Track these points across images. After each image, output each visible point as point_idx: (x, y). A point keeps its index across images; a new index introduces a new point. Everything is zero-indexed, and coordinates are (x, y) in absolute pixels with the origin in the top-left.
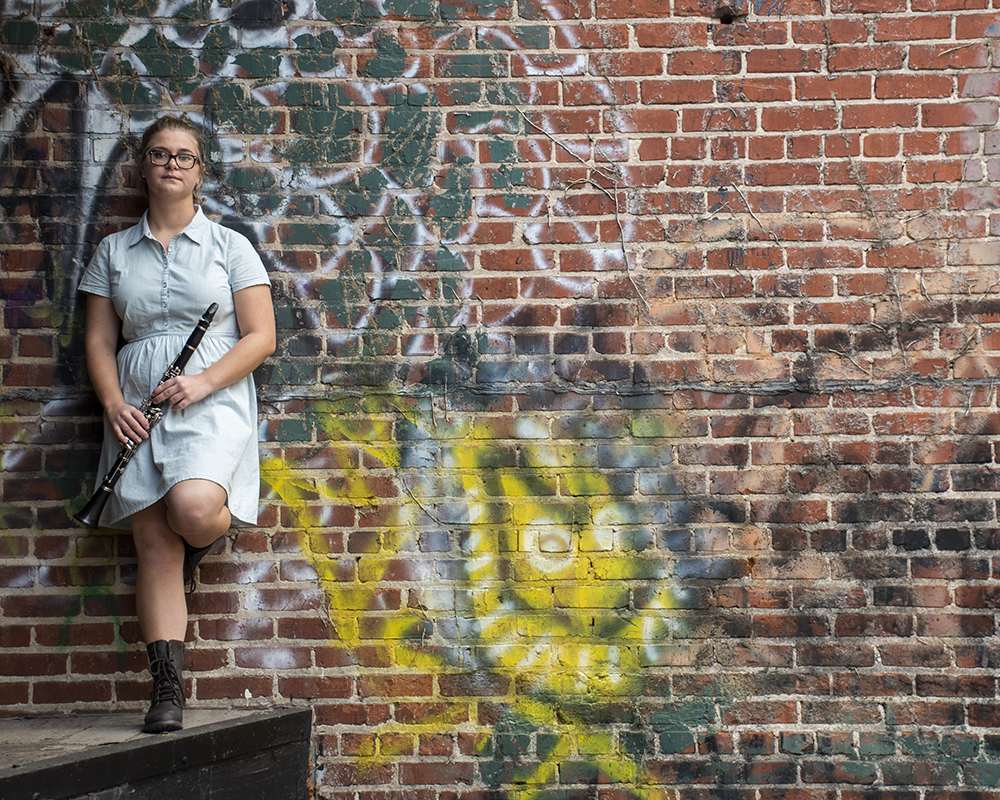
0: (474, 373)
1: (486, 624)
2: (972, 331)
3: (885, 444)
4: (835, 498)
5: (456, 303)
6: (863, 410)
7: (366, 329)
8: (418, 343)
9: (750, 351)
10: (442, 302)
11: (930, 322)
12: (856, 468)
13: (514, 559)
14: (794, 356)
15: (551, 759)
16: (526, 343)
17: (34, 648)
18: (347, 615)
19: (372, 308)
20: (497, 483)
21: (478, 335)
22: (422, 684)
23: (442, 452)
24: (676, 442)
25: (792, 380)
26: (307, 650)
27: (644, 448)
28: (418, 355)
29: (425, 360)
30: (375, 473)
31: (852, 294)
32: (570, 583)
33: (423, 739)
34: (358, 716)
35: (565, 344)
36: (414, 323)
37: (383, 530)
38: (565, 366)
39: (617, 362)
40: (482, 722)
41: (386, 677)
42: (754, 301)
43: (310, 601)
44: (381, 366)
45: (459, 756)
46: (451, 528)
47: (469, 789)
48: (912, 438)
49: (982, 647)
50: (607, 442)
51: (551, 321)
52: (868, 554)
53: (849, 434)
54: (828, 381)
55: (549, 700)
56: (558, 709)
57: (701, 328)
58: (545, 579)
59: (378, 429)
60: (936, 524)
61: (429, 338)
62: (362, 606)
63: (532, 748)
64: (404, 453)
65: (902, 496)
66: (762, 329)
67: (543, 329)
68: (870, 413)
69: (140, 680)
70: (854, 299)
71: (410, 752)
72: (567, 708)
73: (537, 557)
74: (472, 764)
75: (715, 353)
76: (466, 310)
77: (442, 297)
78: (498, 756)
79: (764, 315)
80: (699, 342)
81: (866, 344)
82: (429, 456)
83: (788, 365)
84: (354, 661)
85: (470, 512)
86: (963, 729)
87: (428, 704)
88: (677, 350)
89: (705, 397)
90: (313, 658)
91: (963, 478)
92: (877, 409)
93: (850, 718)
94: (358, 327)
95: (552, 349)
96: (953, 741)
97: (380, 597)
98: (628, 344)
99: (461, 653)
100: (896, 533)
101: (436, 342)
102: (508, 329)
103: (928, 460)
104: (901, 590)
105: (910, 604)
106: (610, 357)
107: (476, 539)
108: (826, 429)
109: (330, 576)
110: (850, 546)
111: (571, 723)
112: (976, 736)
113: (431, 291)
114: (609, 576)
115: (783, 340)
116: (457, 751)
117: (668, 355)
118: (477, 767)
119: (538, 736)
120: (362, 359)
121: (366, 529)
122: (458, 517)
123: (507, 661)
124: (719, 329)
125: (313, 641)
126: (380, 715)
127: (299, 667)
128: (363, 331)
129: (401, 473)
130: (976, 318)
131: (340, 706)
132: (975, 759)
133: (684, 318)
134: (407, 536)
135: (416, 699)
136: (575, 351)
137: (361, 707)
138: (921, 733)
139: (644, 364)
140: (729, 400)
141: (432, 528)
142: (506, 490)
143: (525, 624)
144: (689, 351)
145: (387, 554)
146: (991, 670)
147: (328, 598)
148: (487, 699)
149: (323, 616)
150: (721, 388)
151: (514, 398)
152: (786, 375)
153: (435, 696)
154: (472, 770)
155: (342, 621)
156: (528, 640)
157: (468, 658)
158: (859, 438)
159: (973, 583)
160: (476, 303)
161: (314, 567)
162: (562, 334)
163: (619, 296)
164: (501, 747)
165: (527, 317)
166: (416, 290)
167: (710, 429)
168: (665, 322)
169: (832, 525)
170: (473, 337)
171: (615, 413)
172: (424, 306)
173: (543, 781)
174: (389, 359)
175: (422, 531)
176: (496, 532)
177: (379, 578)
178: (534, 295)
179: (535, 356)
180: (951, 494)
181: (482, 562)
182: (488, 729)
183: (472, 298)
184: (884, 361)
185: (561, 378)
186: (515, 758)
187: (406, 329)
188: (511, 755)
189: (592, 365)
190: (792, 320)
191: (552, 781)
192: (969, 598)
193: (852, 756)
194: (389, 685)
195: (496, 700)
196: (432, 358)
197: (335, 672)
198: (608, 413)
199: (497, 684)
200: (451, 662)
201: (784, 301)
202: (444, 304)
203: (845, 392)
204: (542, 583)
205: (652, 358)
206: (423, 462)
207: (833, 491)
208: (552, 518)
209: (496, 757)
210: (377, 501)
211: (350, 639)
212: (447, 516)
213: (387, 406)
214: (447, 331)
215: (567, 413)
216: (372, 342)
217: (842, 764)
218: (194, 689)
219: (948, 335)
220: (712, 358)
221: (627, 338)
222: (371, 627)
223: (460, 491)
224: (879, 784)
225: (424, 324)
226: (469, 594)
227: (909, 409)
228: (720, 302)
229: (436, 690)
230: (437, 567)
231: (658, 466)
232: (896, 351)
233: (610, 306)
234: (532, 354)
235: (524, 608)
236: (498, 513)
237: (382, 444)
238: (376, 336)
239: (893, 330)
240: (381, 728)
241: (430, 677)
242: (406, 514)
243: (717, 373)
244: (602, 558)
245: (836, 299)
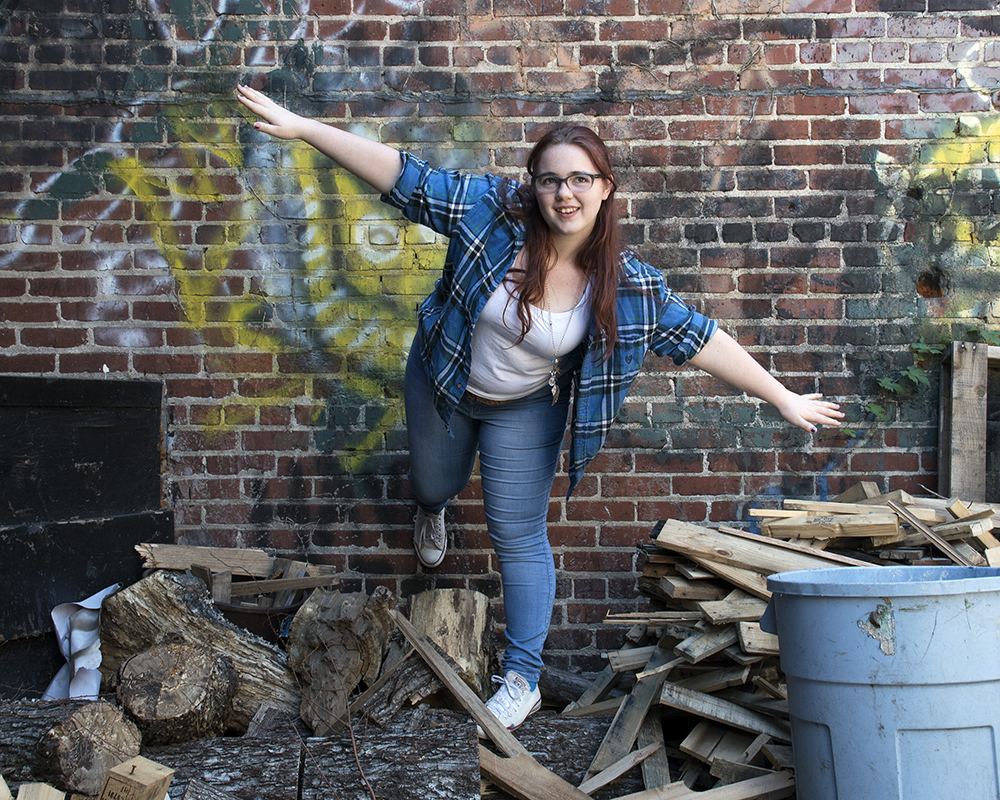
0: (311, 82)
1: (320, 309)
2: (756, 47)
3: (679, 148)
4: (635, 196)
5: (295, 18)
6: (661, 118)
7: (212, 40)
8: (260, 54)
9: (560, 64)
10: (282, 17)
11: (721, 39)
12: (653, 170)
13: (347, 250)
14: (599, 69)
15: (378, 428)
16: (358, 56)
18: (194, 299)
19: (218, 22)
20: (331, 182)
21: (314, 48)
22: (263, 362)
23: (281, 154)
24: (494, 146)
25: (598, 90)
26: (159, 331)
27: (464, 152)
28: (260, 65)
29: (267, 70)
30: (221, 172)
31: (651, 14)
32: (397, 272)
33: (263, 410)
34: (205, 389)
35: (393, 56)
36: (256, 36)
37: (227, 224)
38: (394, 78)
39: (441, 73)
40: (316, 396)
41: (230, 355)
42: (564, 18)
43: (162, 286)
44: (226, 75)
45: (296, 426)
46: (290, 222)
47: (305, 454)
48: (703, 143)
49: (760, 327)
50: (430, 145)
51: (381, 37)
52: (663, 246)
53: (648, 139)
54: (629, 91)
55: (377, 377)
56: (385, 385)
57: (516, 43)
58: (374, 269)
59: (223, 132)
60: (722, 219)
61: (270, 50)
62: (209, 292)
63: (362, 418)
64: (246, 154)
65: (693, 195)
66: (571, 44)
67: (374, 43)
68: (667, 120)
69: (8, 354)
70: (654, 18)
71: (252, 422)
72: (393, 383)
73: (367, 249)
74: (308, 432)
75: (529, 66)
76: (304, 24)
77: (282, 12)
78: (331, 426)
79: (573, 32)
80: (515, 55)
81: (664, 58)
82: (270, 157)
83: (594, 77)
84: (201, 341)
85: (307, 208)
86: (742, 399)
87: (268, 380)
88: (495, 63)
89: (520, 105)
90: (165, 338)
91: (747, 179)
92: (672, 117)
93: (644, 390)
94: (205, 39)
95: (382, 61)
96: (733, 410)
97: (225, 284)
98: (450, 57)
99: (298, 335)
100: (688, 227)
101: (277, 54)
102: (342, 42)
103: (717, 162)
104: (690, 278)
105: (699, 291)
106: (435, 69)
107: (312, 233)
108: (627, 134)
109: (179, 264)
110: (647, 239)
111: (397, 397)
112: (753, 405)
113: (272, 7)
114: (432, 266)
115: (590, 55)
116: (294, 421)
117: (485, 67)
118: (312, 435)
119: (367, 408)
120: (209, 68)
121: (213, 223)
122: (296, 213)
123: (340, 342)
124: (532, 44)
125: (164, 323)
126: (224, 388)
127: (151, 345)
128: (210, 43)
129: (245, 173)
130: (759, 35)
131: (189, 380)
132: (752, 425)
133: (501, 34)
134: (249, 229)
135: (256, 375)
136: (403, 63)
137: (207, 381)
138: (705, 403)
139: (465, 76)
140: (541, 108)
141: (272, 222)
142: (340, 188)
143: (357, 310)
144: (505, 64)
145: (231, 246)
146: (767, 347)
147: (178, 284)
148: (321, 376)
149: (174, 300)
150: (535, 96)
151: (347, 105)
152: (592, 86)
153: (275, 373)
154: (308, 438)
155: (191, 306)
156: (358, 324)
157: (302, 338)
158: (656, 143)
159: (753, 271)
160: (313, 18)
161: (165, 256)
162: (391, 47)
163: (443, 13)
164: (334, 418)
165: (360, 32)
166: (259, 6)
167: (523, 134)
168: (486, 36)
169: (631, 220)
170: (310, 50)
171: (438, 119)
172: (265, 20)
173: (371, 448)
174: (233, 68)
175: (263, 225)
176: (330, 227)
177: (224, 267)
178: (366, 12)
179: (367, 68)
180: (736, 193)
181: (317, 253)
182: (321, 402)
183: (309, 13)
184: (680, 74)
185: (390, 87)
186: (346, 427)
187: (249, 42)
188: (343, 425)
189: (417, 75)
190: (598, 36)
191: (378, 447)
192: (750, 284)
193: (645, 424)
194: (235, 362)
195: (329, 377)
196: (273, 68)
197: (183, 350)
198: (432, 119)
199: (330, 363)
200: (288, 343)
201: (591, 19)
202: (283, 19)
203: (645, 102)
204: (371, 273)
205: (473, 70)
206: (264, 163)
207: (634, 190)
208: (381, 213)
209: (329, 427)
210: (223, 198)
211: (197, 321)
212: (286, 211)
213: (231, 112)
214: (287, 43)
215: (394, 119)
216: (218, 53)
217: (636, 431)
218: (57, 363)
219: (735, 51)
220: (527, 70)
221: (450, 51)
222: (217, 311)
223: (298, 189)
224: (668, 448)
225: (265, 37)
226: (306, 280)
227: (701, 118)
228: (534, 19)
229: (275, 367)
230: (277, 257)
231: (477, 167)
232: (689, 64)
233: (435, 22)
234: (364, 65)
235: (355, 294)
236: (332, 208)
237: (228, 146)
238: (221, 48)
239: (687, 46)
240: (225, 401)
241: (270, 356)
242: (248, 210)
243: (530, 83)
244: (426, 250)
245: (637, 18)
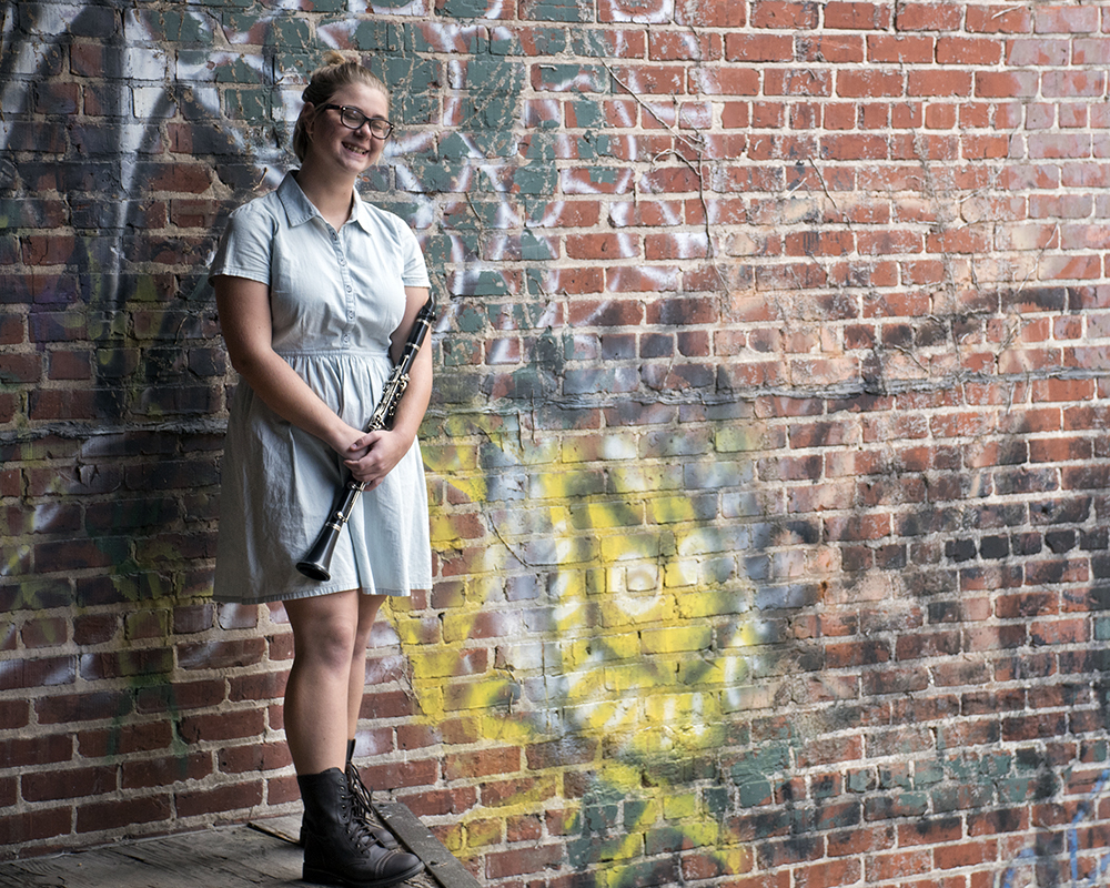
0: (561, 383)
1: (574, 681)
2: (1014, 322)
3: (941, 448)
4: (896, 510)
5: (542, 299)
6: (922, 412)
7: (447, 333)
8: (504, 347)
9: (824, 348)
10: (527, 299)
11: (980, 313)
12: (916, 475)
13: (602, 601)
14: (863, 353)
15: (638, 829)
16: (612, 346)
17: (77, 762)
18: (431, 684)
19: (454, 307)
20: (584, 514)
21: (564, 338)
22: (508, 759)
23: (529, 481)
24: (756, 456)
25: (861, 381)
26: (388, 731)
27: (727, 464)
28: (503, 363)
29: (510, 370)
30: (460, 509)
31: (914, 283)
32: (656, 625)
33: (510, 823)
34: (443, 804)
35: (653, 346)
36: (498, 325)
37: (468, 577)
38: (651, 374)
39: (701, 366)
40: (567, 795)
41: (473, 754)
42: (827, 292)
43: (392, 670)
44: (466, 378)
45: (548, 839)
46: (538, 570)
47: (556, 875)
48: (964, 441)
49: (1016, 659)
50: (693, 460)
51: (636, 320)
52: (925, 568)
53: (910, 438)
54: (893, 380)
55: (635, 762)
56: (644, 771)
57: (779, 324)
58: (632, 623)
59: (463, 456)
60: (980, 531)
61: (515, 342)
62: (447, 672)
63: (620, 819)
64: (490, 483)
65: (954, 504)
66: (834, 324)
67: (628, 329)
68: (928, 414)
69: (204, 788)
70: (915, 288)
71: (496, 840)
72: (652, 769)
73: (624, 598)
74: (560, 845)
75: (793, 352)
76: (552, 307)
77: (527, 292)
78: (586, 833)
79: (837, 308)
80: (777, 340)
81: (927, 338)
82: (516, 487)
83: (857, 365)
84: (438, 739)
85: (558, 551)
86: (999, 746)
87: (515, 780)
88: (758, 350)
89: (784, 403)
90: (395, 740)
91: (1003, 481)
92: (934, 410)
93: (907, 747)
94: (439, 331)
95: (638, 352)
96: (992, 759)
97: (466, 660)
98: (711, 345)
99: (550, 718)
100: (949, 544)
101: (522, 347)
102: (594, 330)
103: (976, 464)
104: (952, 606)
105: (960, 620)
106: (695, 360)
107: (566, 583)
108: (892, 434)
109: (412, 639)
110: (909, 562)
111: (657, 785)
112: (1009, 752)
113: (516, 285)
114: (694, 614)
115: (857, 336)
116: (545, 832)
117: (750, 357)
118: (564, 848)
119: (625, 804)
120: (443, 371)
121: (450, 579)
122: (546, 557)
123: (595, 723)
124: (795, 325)
125: (393, 719)
126: (465, 799)
127: (380, 752)
128: (444, 336)
129: (487, 508)
130: (1017, 307)
131: (425, 795)
132: (1008, 776)
133: (764, 313)
134: (493, 584)
135: (503, 777)
136: (661, 354)
137: (446, 793)
138: (965, 754)
139: (727, 368)
140: (805, 406)
141: (519, 572)
142: (593, 521)
143: (615, 677)
144: (768, 351)
145: (472, 607)
146: (1022, 681)
147: (410, 663)
148: (572, 768)
149: (406, 688)
150: (798, 393)
151: (602, 412)
152: (856, 376)
153: (522, 772)
154: (560, 853)
155: (426, 692)
156: (615, 695)
157: (554, 721)
158: (917, 443)
159: (1010, 592)
160: (562, 299)
161: (396, 630)
162: (648, 334)
163: (704, 288)
164: (589, 821)
165: (614, 315)
166: (500, 284)
167: (787, 439)
168: (749, 317)
169: (894, 540)
170: (559, 340)
171: (699, 425)
172: (508, 304)
173: (630, 855)
174: (472, 369)
175: (509, 576)
176: (584, 572)
177: (465, 636)
178: (621, 289)
179: (622, 361)
180: (994, 499)
181: (570, 610)
182: (575, 803)
183: (558, 293)
184: (942, 357)
185: (647, 386)
186: (603, 832)
187: (489, 333)
188: (599, 830)
189: (679, 369)
190: (861, 313)
191: (637, 855)
192: (1012, 607)
193: (907, 787)
194: (476, 762)
195: (583, 768)
196: (518, 367)
197: (418, 754)
198: (693, 425)
199: (583, 749)
200: (538, 730)
201: (854, 291)
202: (531, 302)
203: (908, 394)
204: (629, 628)
205: (735, 360)
206: (510, 494)
207: (897, 502)
208: (640, 551)
209: (583, 834)
210: (461, 544)
211: (433, 711)
212: (535, 556)
213: (471, 427)
214: (532, 334)
215: (653, 426)
216: (454, 349)
217: (898, 797)
218: (266, 792)
219: (994, 327)
220: (789, 358)
221: (711, 337)
222: (457, 695)
223: (548, 526)
224: (929, 814)
225: (508, 325)
226: (557, 647)
227: (959, 409)
228: (796, 293)
229: (524, 764)
230: (526, 618)
231: (740, 485)
232: (950, 345)
233: (695, 300)
234: (619, 359)
235: (613, 659)
236: (586, 546)
237: (467, 474)
238: (458, 342)
239: (948, 323)
240: (467, 816)
241: (517, 749)
242: (493, 557)
243: (794, 375)
244: (687, 593)
245: (899, 289)
